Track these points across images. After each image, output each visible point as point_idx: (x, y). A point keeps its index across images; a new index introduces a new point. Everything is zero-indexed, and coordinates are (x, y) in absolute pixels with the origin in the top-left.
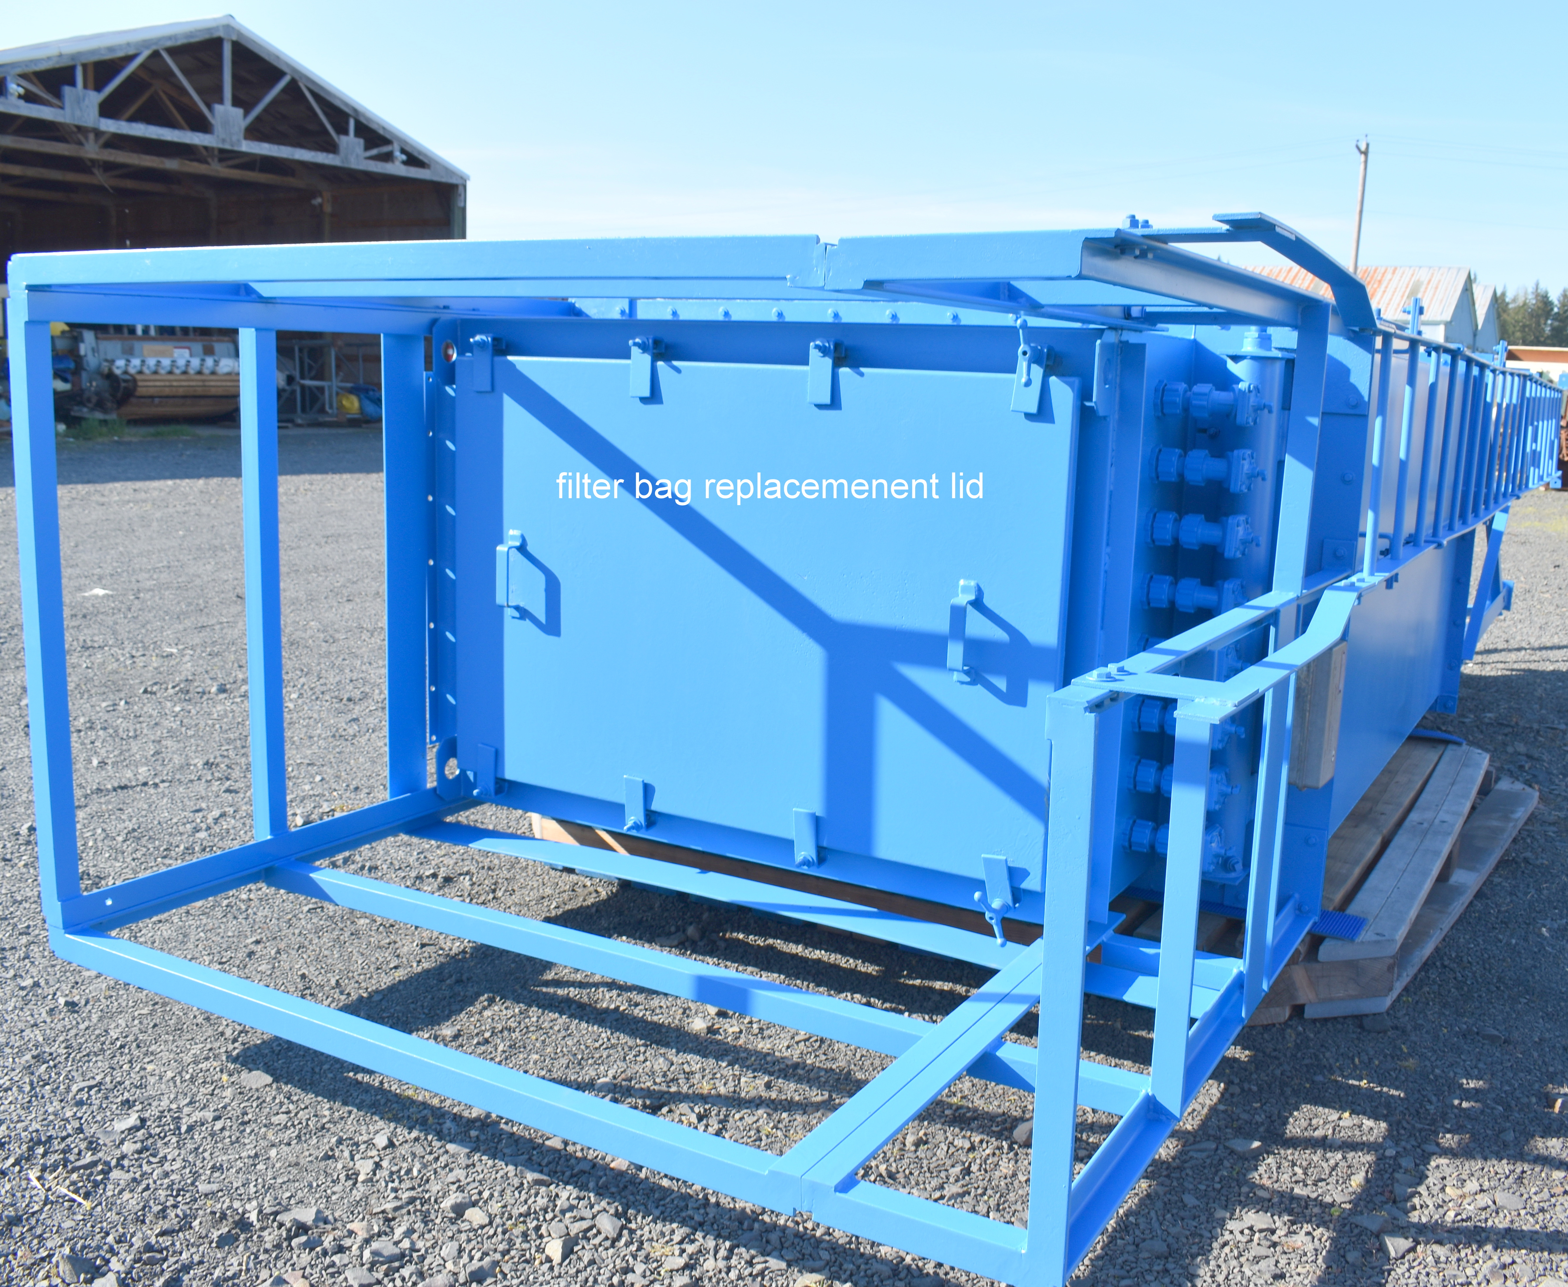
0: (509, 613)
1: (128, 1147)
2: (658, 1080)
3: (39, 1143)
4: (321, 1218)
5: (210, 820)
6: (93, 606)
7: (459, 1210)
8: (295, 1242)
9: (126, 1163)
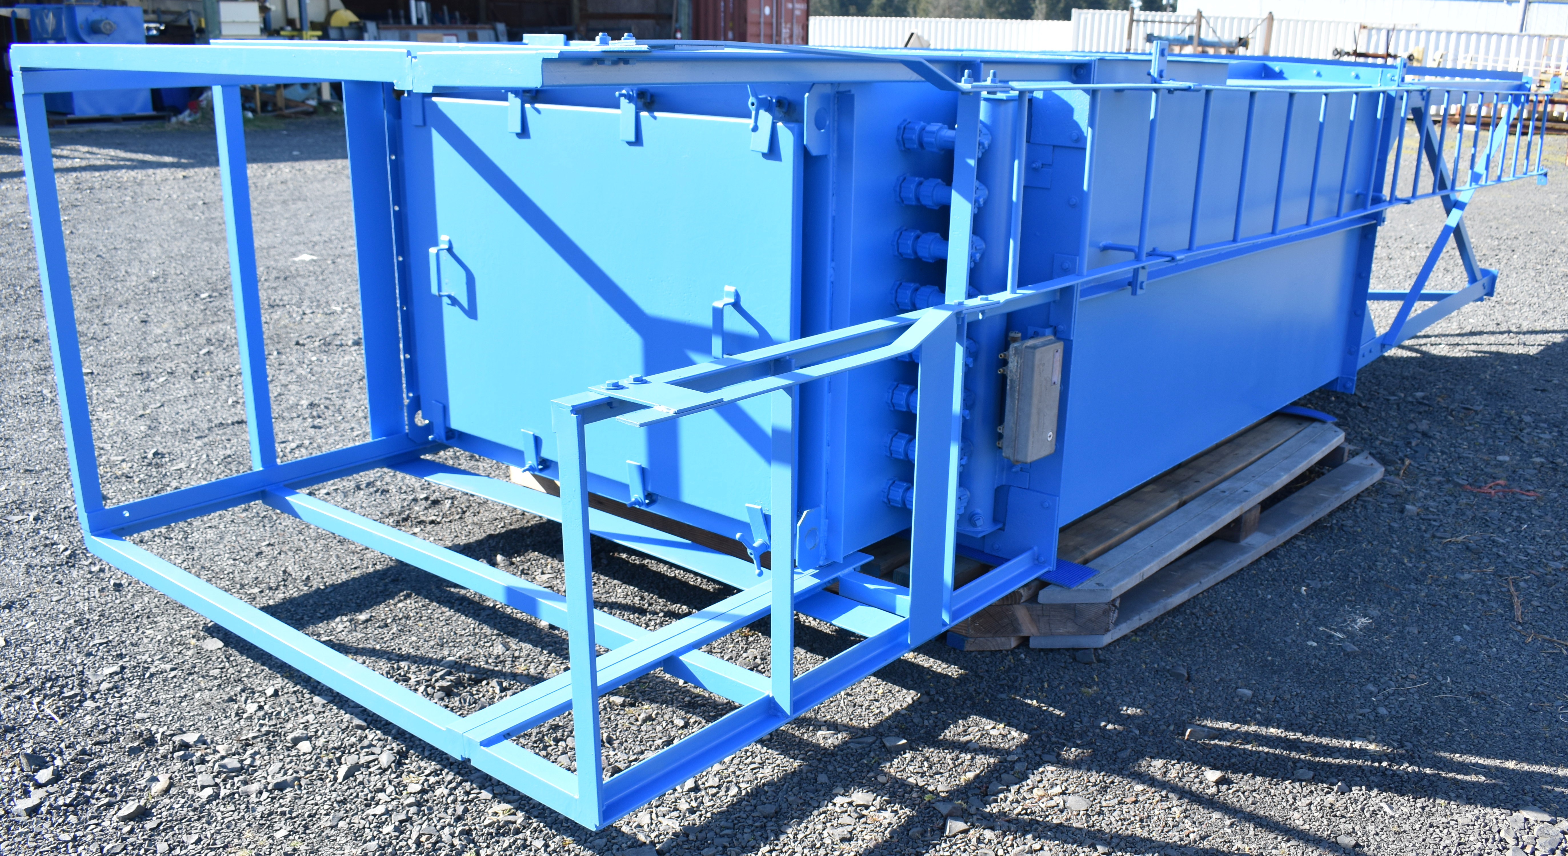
0: (446, 300)
1: (105, 686)
2: (490, 661)
3: (50, 679)
4: (202, 741)
5: (288, 450)
6: (297, 270)
7: (296, 741)
8: (176, 755)
9: (97, 696)
